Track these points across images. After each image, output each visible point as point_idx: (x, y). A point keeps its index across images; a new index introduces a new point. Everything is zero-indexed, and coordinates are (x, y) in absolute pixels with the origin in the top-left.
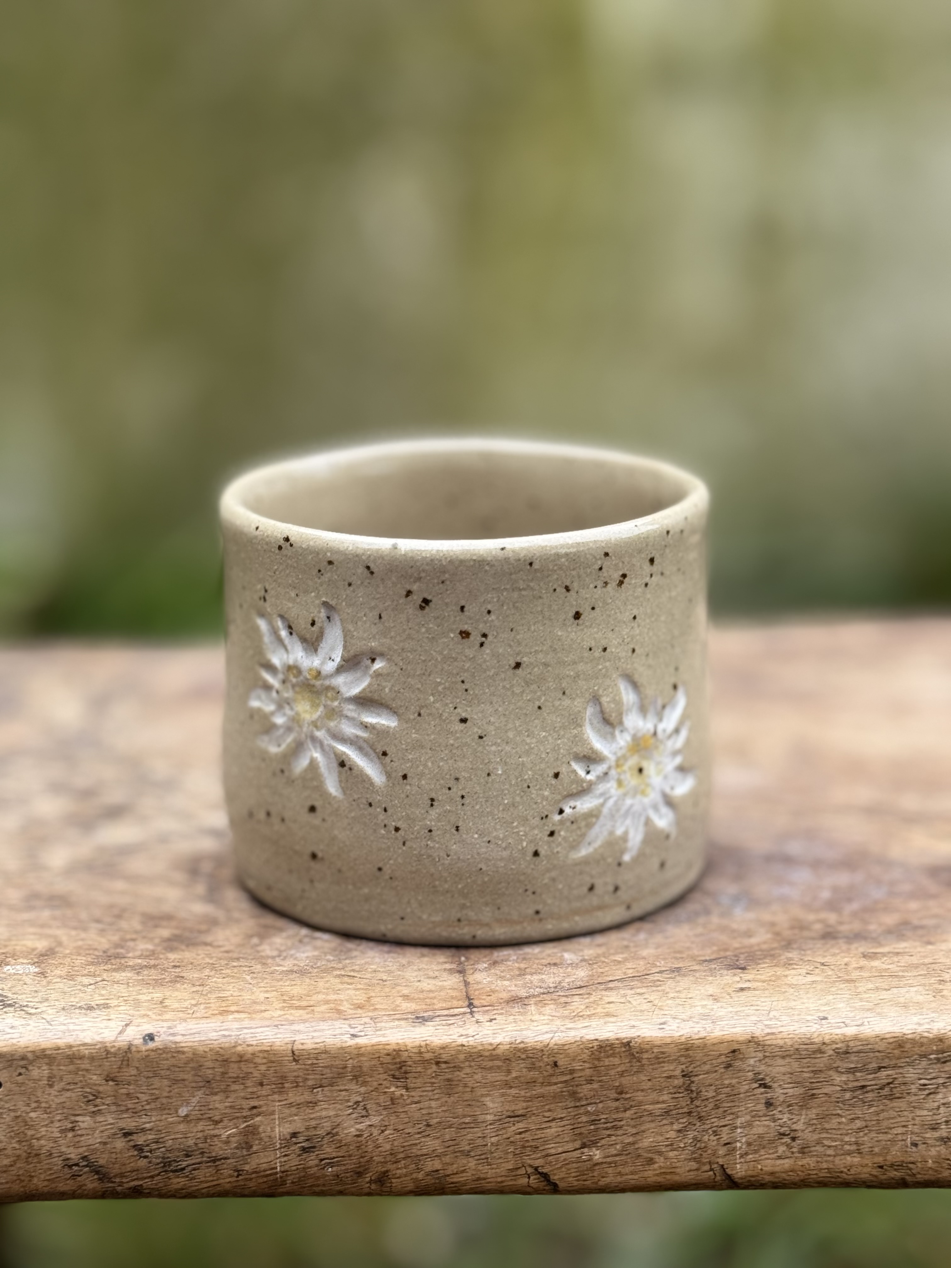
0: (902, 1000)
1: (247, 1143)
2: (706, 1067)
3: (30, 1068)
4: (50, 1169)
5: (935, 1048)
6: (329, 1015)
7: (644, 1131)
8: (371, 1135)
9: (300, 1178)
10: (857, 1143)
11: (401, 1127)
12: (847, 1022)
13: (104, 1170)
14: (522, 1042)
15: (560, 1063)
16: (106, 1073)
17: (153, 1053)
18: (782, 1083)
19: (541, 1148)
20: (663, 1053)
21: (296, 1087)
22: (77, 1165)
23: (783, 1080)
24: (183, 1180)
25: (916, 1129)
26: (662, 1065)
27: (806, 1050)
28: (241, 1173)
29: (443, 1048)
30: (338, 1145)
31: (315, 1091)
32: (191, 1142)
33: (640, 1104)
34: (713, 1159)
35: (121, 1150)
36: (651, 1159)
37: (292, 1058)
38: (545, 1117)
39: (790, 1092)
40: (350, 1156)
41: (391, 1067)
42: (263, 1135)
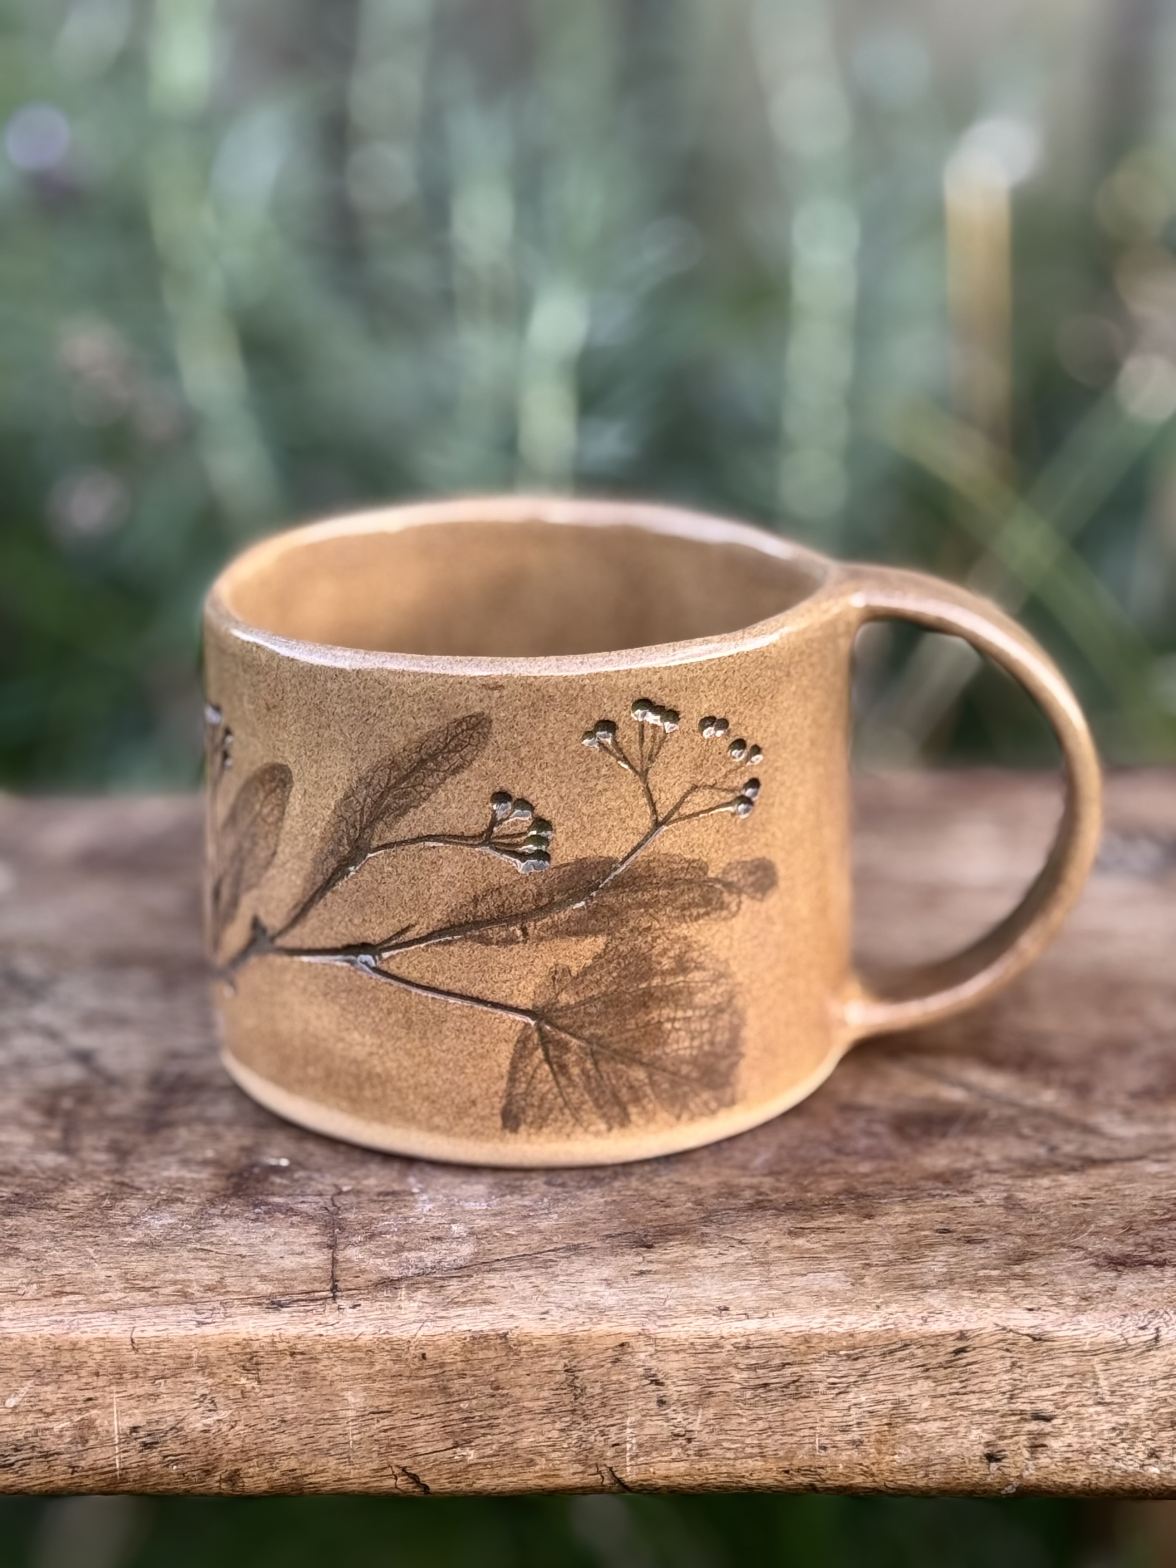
0: (816, 1288)
1: (82, 1437)
2: (591, 1362)
5: (844, 1344)
6: (174, 1298)
7: (523, 1431)
8: (220, 1430)
9: (142, 1476)
10: (759, 1446)
11: (253, 1423)
12: (750, 1313)
14: (387, 1333)
15: (429, 1355)
18: (675, 1380)
19: (409, 1447)
20: (544, 1346)
21: (136, 1377)
23: (677, 1377)
24: (12, 1476)
25: (825, 1430)
26: (542, 1359)
27: (702, 1344)
28: (76, 1469)
29: (299, 1338)
30: (183, 1441)
31: (157, 1382)
32: (20, 1436)
33: (519, 1400)
34: (601, 1461)
36: (532, 1460)
37: (130, 1347)
38: (412, 1414)
39: (685, 1389)
40: (197, 1453)
41: (240, 1357)
42: (100, 1429)
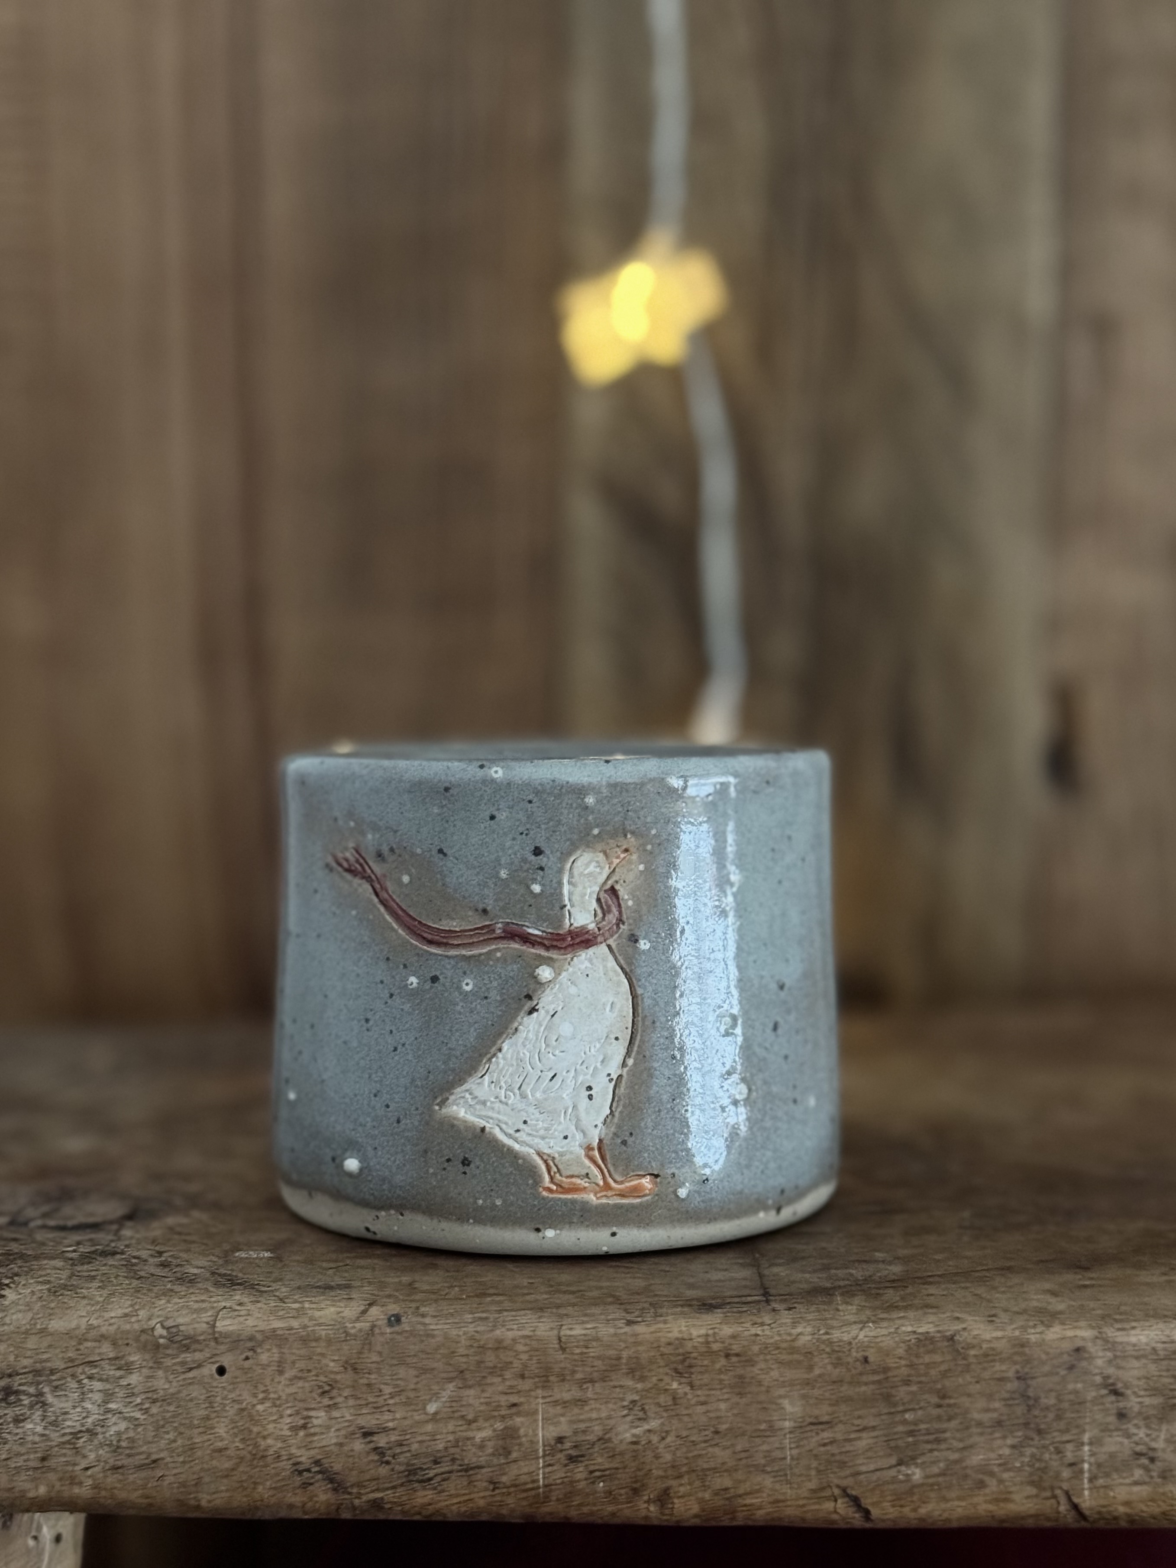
1: (504, 1448)
2: (1046, 1368)
3: (259, 1350)
4: (278, 1474)
6: (601, 1300)
7: (971, 1447)
8: (650, 1442)
9: (566, 1494)
11: (684, 1434)
13: (338, 1477)
14: (827, 1333)
15: (871, 1359)
16: (344, 1358)
17: (399, 1338)
18: (1136, 1390)
19: (850, 1464)
20: (993, 1349)
21: (563, 1380)
22: (308, 1470)
23: (1138, 1386)
24: (431, 1492)
26: (992, 1364)
27: (1165, 1349)
28: (497, 1485)
29: (733, 1337)
30: (611, 1454)
31: (585, 1386)
32: (441, 1446)
33: (967, 1411)
34: (1056, 1484)
35: (360, 1453)
36: (982, 1481)
37: (557, 1346)
38: (853, 1425)
39: (1147, 1401)
40: (625, 1468)
41: (673, 1359)
42: (524, 1439)
